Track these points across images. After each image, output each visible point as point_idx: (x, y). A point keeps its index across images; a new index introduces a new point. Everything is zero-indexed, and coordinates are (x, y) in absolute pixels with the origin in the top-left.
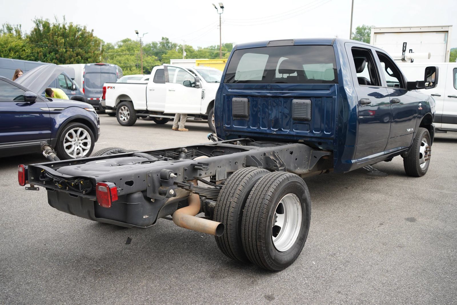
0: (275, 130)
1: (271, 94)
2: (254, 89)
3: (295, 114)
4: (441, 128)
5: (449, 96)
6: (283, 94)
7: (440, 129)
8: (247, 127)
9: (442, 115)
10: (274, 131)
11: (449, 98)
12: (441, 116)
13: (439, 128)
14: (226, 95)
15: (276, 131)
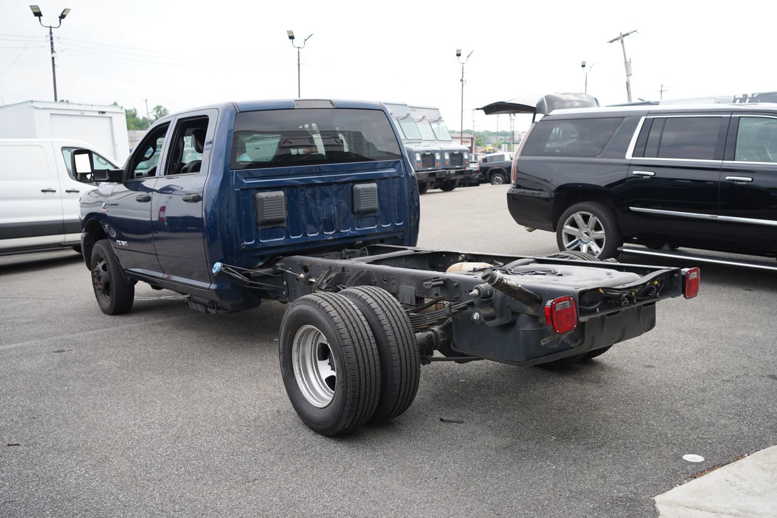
0: (331, 233)
1: (321, 180)
2: (292, 175)
3: (362, 205)
4: (64, 242)
5: (67, 191)
6: (338, 179)
7: (64, 244)
8: (284, 238)
9: (64, 221)
10: (329, 235)
11: (68, 193)
12: (62, 222)
13: (62, 242)
14: (241, 190)
15: (332, 235)
